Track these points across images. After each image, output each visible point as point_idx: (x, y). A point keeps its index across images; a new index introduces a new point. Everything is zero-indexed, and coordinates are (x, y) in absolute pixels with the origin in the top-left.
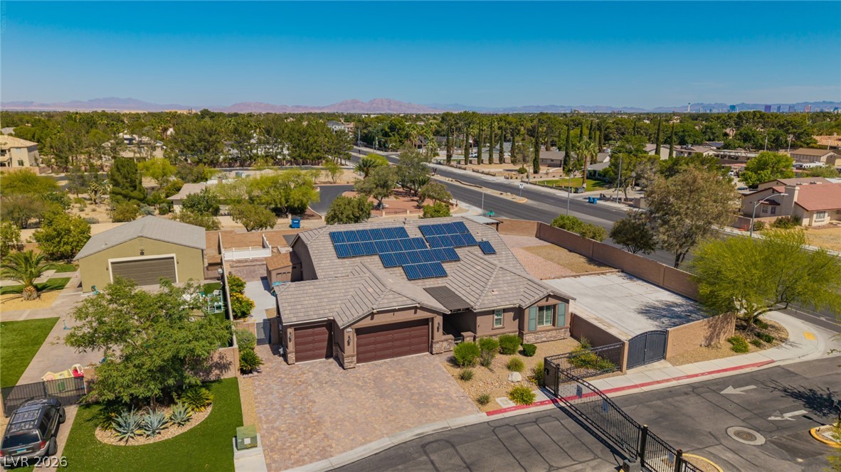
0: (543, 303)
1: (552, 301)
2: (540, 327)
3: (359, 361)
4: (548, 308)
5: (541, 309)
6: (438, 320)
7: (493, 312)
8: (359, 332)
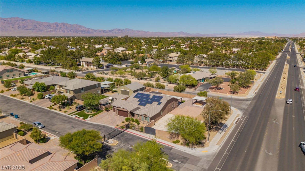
0: (144, 116)
1: (146, 116)
2: (145, 121)
3: (118, 115)
4: (147, 117)
5: (145, 117)
6: (129, 112)
7: (137, 114)
8: (118, 110)
